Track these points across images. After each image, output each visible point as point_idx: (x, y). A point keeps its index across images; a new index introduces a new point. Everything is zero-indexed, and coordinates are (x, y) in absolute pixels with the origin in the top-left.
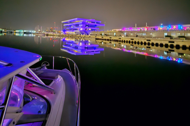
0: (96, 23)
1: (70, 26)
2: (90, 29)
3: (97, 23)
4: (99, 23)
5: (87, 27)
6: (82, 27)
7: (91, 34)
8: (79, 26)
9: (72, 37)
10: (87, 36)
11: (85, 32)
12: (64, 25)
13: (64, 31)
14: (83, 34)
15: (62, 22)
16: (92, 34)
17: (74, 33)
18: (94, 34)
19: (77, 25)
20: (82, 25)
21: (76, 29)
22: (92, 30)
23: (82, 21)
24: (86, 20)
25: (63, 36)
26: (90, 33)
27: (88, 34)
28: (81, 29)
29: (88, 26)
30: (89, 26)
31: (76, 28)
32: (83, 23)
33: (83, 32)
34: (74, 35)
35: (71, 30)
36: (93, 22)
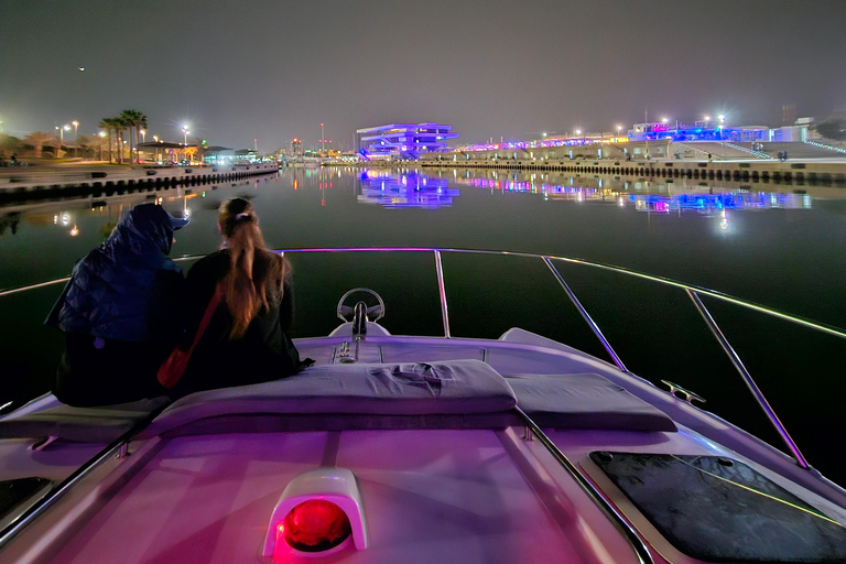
0: (437, 132)
1: (379, 141)
2: (424, 147)
3: (440, 132)
4: (445, 132)
5: (417, 142)
6: (404, 143)
8: (398, 142)
11: (412, 154)
12: (363, 139)
13: (364, 153)
14: (406, 159)
15: (358, 132)
17: (387, 157)
19: (395, 140)
20: (404, 139)
21: (392, 148)
22: (429, 149)
23: (405, 130)
24: (415, 127)
25: (364, 165)
28: (404, 149)
29: (419, 139)
30: (423, 140)
31: (391, 145)
32: (407, 135)
33: (408, 155)
34: (388, 162)
35: (379, 150)
36: (430, 131)
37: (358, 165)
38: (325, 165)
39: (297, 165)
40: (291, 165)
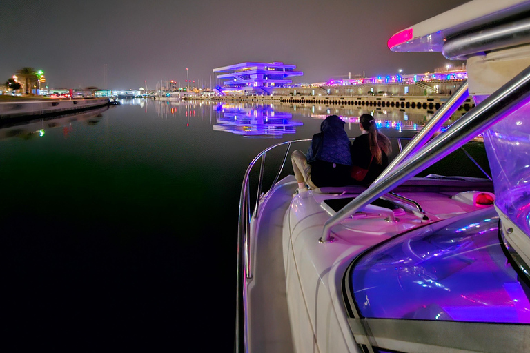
0: (284, 70)
1: (232, 78)
2: (273, 84)
3: (287, 70)
4: (291, 70)
5: (267, 78)
6: (256, 80)
7: (275, 94)
8: (250, 79)
9: (239, 100)
10: (266, 96)
11: (263, 89)
12: (218, 77)
13: (220, 89)
14: (260, 94)
15: (214, 70)
16: (277, 92)
17: (240, 92)
18: (280, 93)
19: (247, 77)
20: (256, 76)
21: (244, 85)
22: (277, 85)
23: (256, 68)
24: (264, 66)
25: (219, 99)
26: (274, 92)
27: (268, 94)
28: (256, 85)
29: (268, 76)
30: (271, 77)
31: (243, 81)
32: (259, 72)
33: (260, 90)
34: (243, 96)
35: (232, 86)
36: (278, 69)
37: (213, 99)
38: (186, 99)
39: (162, 99)
40: (157, 98)
